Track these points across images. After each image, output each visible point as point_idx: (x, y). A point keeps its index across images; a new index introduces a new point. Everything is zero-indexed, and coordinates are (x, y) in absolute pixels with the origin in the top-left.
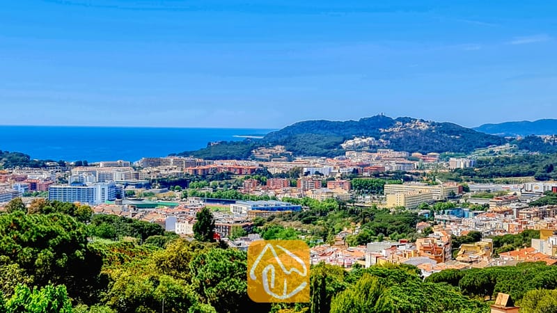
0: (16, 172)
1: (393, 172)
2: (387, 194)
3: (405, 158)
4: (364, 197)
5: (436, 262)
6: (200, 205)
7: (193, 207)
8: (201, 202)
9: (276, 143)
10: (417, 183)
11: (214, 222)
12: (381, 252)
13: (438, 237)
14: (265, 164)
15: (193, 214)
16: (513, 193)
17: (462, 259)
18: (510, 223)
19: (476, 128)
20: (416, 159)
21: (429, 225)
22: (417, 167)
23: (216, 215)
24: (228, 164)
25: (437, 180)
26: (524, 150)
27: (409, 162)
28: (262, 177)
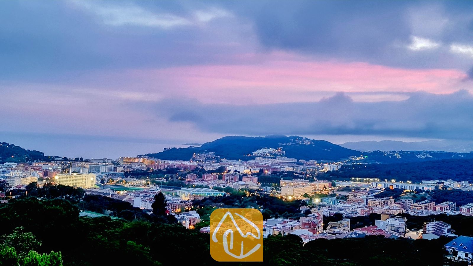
0: (35, 164)
1: (286, 172)
2: (281, 186)
3: (294, 163)
4: (266, 188)
5: (312, 233)
6: (157, 189)
7: (153, 191)
8: (158, 188)
9: (209, 150)
10: (302, 180)
11: (166, 202)
12: (276, 225)
13: (314, 217)
14: (201, 164)
15: (152, 196)
16: (364, 188)
17: (329, 232)
18: (362, 209)
19: (341, 144)
20: (302, 164)
21: (309, 208)
22: (302, 169)
23: (168, 197)
24: (178, 163)
25: (315, 178)
26: (373, 160)
27: (296, 165)
28: (200, 173)
